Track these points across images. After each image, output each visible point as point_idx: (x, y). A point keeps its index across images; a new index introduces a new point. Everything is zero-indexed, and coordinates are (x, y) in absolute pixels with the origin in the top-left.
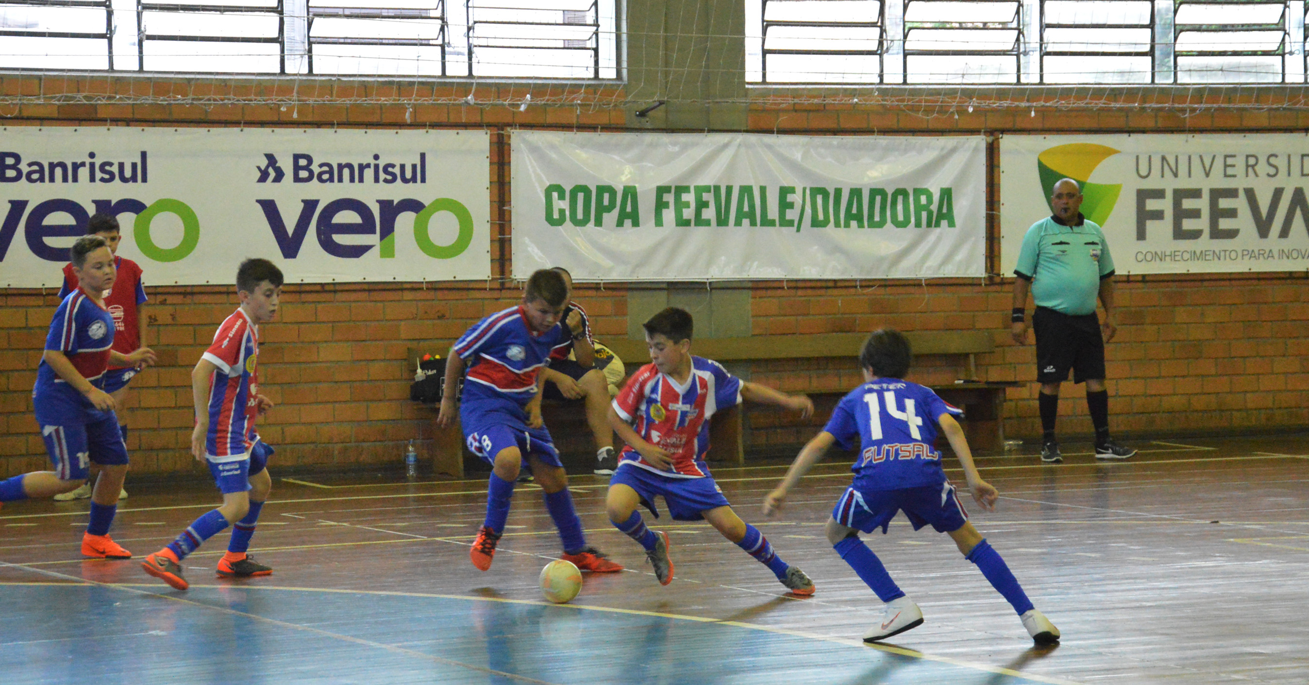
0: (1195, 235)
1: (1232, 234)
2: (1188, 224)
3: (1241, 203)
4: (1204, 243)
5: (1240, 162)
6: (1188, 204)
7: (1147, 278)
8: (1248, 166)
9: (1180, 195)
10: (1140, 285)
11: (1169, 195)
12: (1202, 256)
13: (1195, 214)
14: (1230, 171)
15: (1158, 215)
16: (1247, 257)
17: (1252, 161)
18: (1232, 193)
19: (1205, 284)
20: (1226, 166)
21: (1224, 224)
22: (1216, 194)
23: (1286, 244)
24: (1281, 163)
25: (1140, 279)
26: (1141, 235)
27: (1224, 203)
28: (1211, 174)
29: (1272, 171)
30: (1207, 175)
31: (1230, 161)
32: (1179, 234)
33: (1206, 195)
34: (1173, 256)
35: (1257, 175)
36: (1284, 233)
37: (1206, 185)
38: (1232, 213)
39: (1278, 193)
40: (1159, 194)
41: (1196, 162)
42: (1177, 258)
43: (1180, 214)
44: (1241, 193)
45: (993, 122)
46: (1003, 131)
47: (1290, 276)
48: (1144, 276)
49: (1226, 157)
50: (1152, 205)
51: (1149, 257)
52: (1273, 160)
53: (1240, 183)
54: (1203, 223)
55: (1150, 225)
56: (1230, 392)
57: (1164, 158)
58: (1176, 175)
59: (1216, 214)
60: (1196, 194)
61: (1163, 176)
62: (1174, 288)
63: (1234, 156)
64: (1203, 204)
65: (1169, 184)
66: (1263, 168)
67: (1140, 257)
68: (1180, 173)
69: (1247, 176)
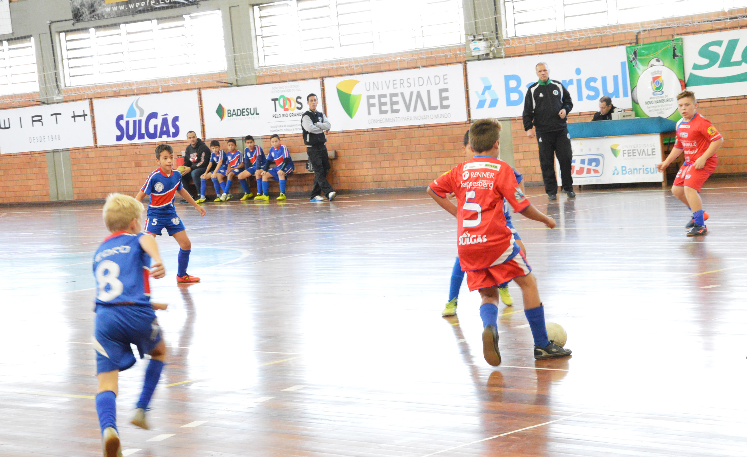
0: (386, 112)
1: (397, 111)
2: (384, 108)
3: (399, 99)
4: (389, 115)
5: (398, 82)
6: (383, 100)
7: (374, 130)
8: (401, 84)
9: (381, 96)
10: (372, 132)
11: (377, 97)
12: (388, 120)
13: (385, 104)
14: (395, 86)
15: (374, 105)
16: (403, 120)
17: (402, 82)
18: (396, 95)
19: (392, 131)
20: (394, 84)
21: (395, 107)
22: (392, 95)
23: (416, 114)
24: (411, 81)
25: (371, 130)
26: (369, 114)
27: (395, 99)
28: (389, 88)
29: (409, 85)
30: (388, 88)
31: (395, 82)
32: (382, 112)
33: (388, 96)
34: (380, 121)
35: (404, 87)
36: (415, 110)
37: (388, 92)
38: (397, 103)
39: (412, 93)
40: (373, 97)
41: (384, 83)
42: (381, 121)
43: (381, 104)
44: (400, 95)
45: (323, 74)
46: (325, 77)
47: (419, 127)
48: (372, 129)
49: (394, 80)
50: (372, 101)
51: (372, 122)
52: (409, 81)
53: (398, 91)
54: (387, 107)
55: (372, 109)
56: (404, 173)
57: (374, 83)
58: (378, 89)
59: (393, 103)
60: (385, 96)
61: (374, 90)
62: (381, 133)
63: (396, 80)
64: (387, 100)
65: (376, 93)
66: (406, 84)
67: (370, 122)
68: (379, 89)
69: (401, 87)
